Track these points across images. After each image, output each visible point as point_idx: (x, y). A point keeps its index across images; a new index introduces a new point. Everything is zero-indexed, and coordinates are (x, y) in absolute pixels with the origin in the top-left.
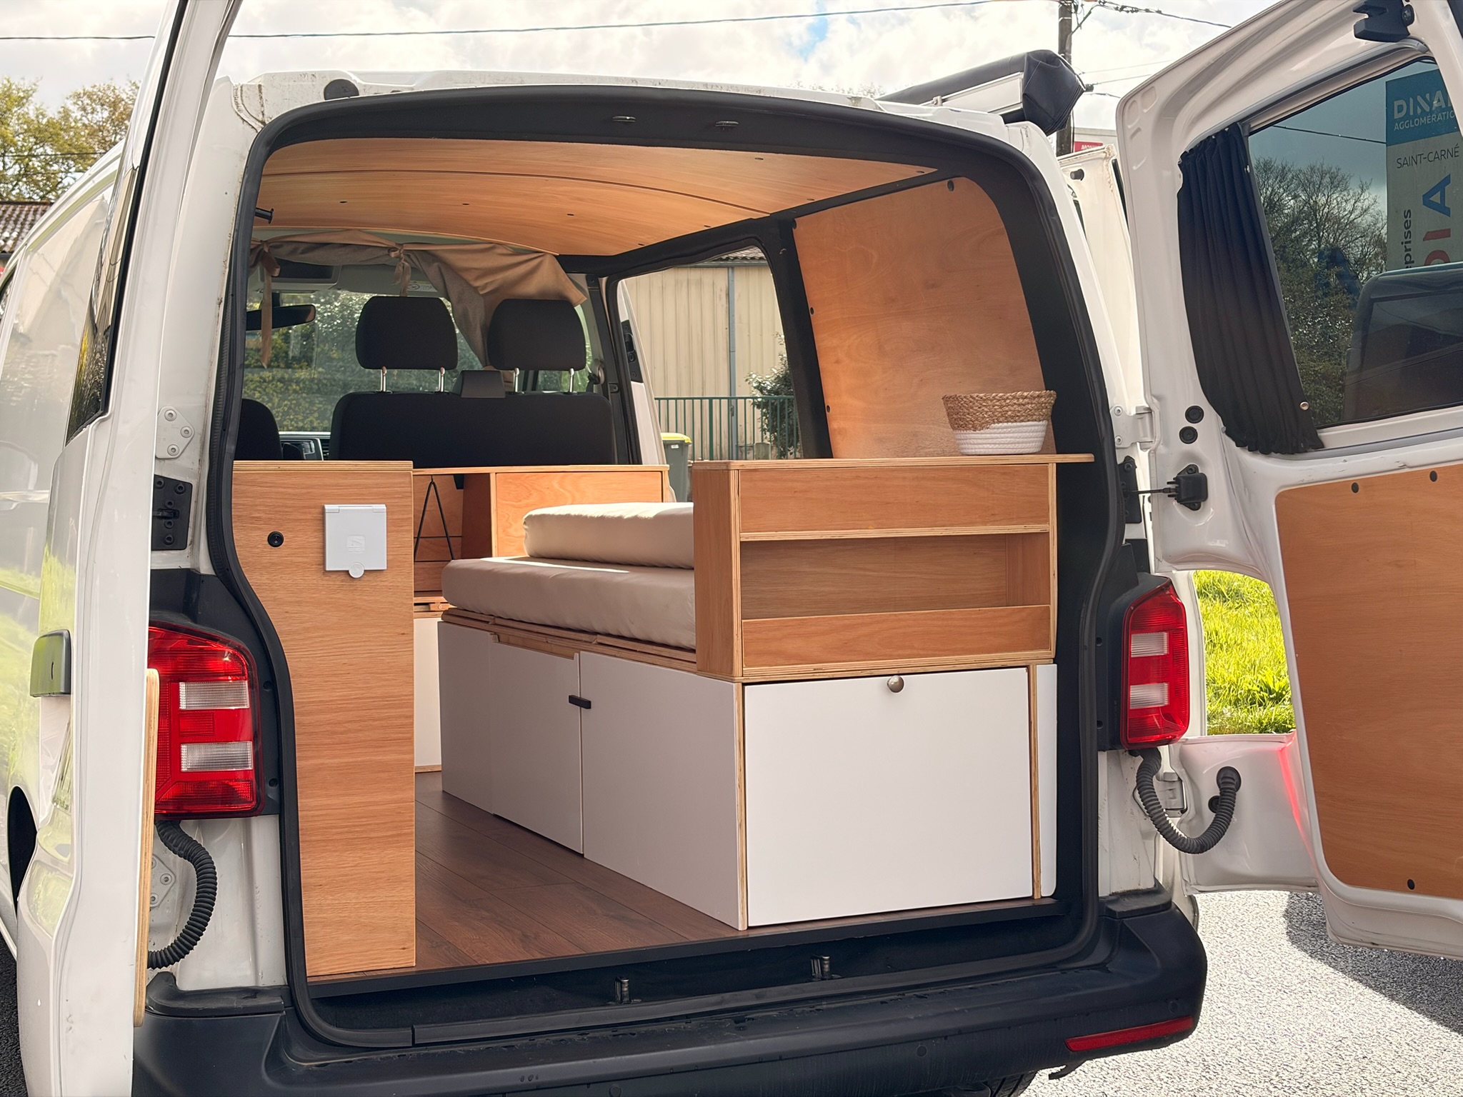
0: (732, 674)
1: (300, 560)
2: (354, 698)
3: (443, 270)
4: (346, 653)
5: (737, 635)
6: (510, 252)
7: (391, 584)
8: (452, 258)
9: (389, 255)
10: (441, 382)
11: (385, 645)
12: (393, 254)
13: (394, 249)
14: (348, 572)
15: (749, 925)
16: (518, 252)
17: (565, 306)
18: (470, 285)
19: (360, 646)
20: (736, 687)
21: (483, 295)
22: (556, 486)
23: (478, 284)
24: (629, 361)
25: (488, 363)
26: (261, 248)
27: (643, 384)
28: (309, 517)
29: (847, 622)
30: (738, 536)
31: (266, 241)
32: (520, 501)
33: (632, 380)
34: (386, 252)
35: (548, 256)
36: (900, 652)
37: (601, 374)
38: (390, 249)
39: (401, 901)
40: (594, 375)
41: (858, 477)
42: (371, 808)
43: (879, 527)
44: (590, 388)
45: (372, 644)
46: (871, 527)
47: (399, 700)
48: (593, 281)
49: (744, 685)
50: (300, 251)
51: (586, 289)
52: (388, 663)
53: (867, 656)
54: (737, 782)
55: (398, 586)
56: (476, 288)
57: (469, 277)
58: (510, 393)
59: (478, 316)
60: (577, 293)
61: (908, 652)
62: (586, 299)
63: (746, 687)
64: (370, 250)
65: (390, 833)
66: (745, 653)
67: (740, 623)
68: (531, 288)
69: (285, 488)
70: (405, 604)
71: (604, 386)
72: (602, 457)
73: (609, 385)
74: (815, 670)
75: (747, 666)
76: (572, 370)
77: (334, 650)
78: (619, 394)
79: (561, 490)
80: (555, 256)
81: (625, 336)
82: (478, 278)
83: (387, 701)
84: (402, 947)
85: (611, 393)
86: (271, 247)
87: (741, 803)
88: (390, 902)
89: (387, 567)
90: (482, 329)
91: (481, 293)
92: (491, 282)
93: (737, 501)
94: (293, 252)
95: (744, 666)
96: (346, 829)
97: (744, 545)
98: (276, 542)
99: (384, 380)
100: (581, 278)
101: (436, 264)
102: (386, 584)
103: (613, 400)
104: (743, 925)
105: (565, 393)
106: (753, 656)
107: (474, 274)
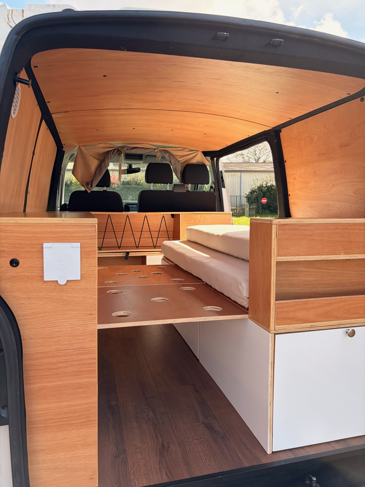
0: (269, 328)
1: (30, 274)
2: (63, 350)
3: (170, 155)
4: (57, 325)
5: (273, 309)
6: (189, 150)
7: (84, 287)
8: (173, 152)
9: (155, 151)
10: (168, 187)
11: (80, 321)
12: (156, 151)
13: (156, 149)
14: (57, 281)
15: (273, 451)
16: (191, 151)
17: (203, 166)
18: (177, 160)
19: (66, 322)
20: (271, 336)
21: (181, 163)
22: (199, 218)
23: (179, 160)
24: (222, 182)
25: (182, 182)
26: (118, 148)
27: (225, 189)
28: (35, 250)
29: (328, 302)
30: (275, 259)
31: (120, 147)
32: (189, 222)
33: (222, 188)
34: (154, 150)
35: (200, 151)
36: (353, 316)
37: (214, 186)
38: (155, 149)
39: (90, 455)
40: (212, 186)
41: (337, 228)
42: (72, 408)
43: (346, 253)
44: (210, 190)
45: (73, 320)
46: (342, 254)
47: (88, 350)
48: (212, 159)
49: (275, 334)
50: (129, 149)
51: (210, 161)
52: (82, 330)
53: (337, 318)
54: (269, 383)
55: (88, 288)
56: (179, 161)
57: (177, 158)
58: (188, 191)
59: (179, 169)
60: (207, 162)
61: (356, 316)
62: (210, 164)
63: (276, 336)
64: (149, 149)
65: (83, 421)
66: (277, 319)
67: (274, 303)
68: (194, 161)
69: (19, 233)
70: (92, 298)
71: (214, 189)
72: (213, 209)
73: (216, 189)
74: (311, 326)
75: (277, 325)
76: (205, 184)
77: (51, 324)
78: (218, 191)
79: (200, 219)
80: (202, 152)
81: (221, 175)
82: (180, 158)
83: (82, 351)
84: (90, 478)
85: (216, 191)
86: (121, 148)
87: (271, 393)
88: (83, 456)
89: (81, 278)
90: (180, 173)
91: (181, 162)
92: (184, 159)
93: (275, 240)
94: (128, 149)
95: (276, 325)
96: (58, 420)
97: (279, 263)
98: (14, 264)
99: (152, 187)
100: (209, 158)
101: (168, 154)
102: (81, 287)
103: (216, 194)
104: (270, 452)
105: (203, 191)
106: (280, 320)
107: (179, 157)
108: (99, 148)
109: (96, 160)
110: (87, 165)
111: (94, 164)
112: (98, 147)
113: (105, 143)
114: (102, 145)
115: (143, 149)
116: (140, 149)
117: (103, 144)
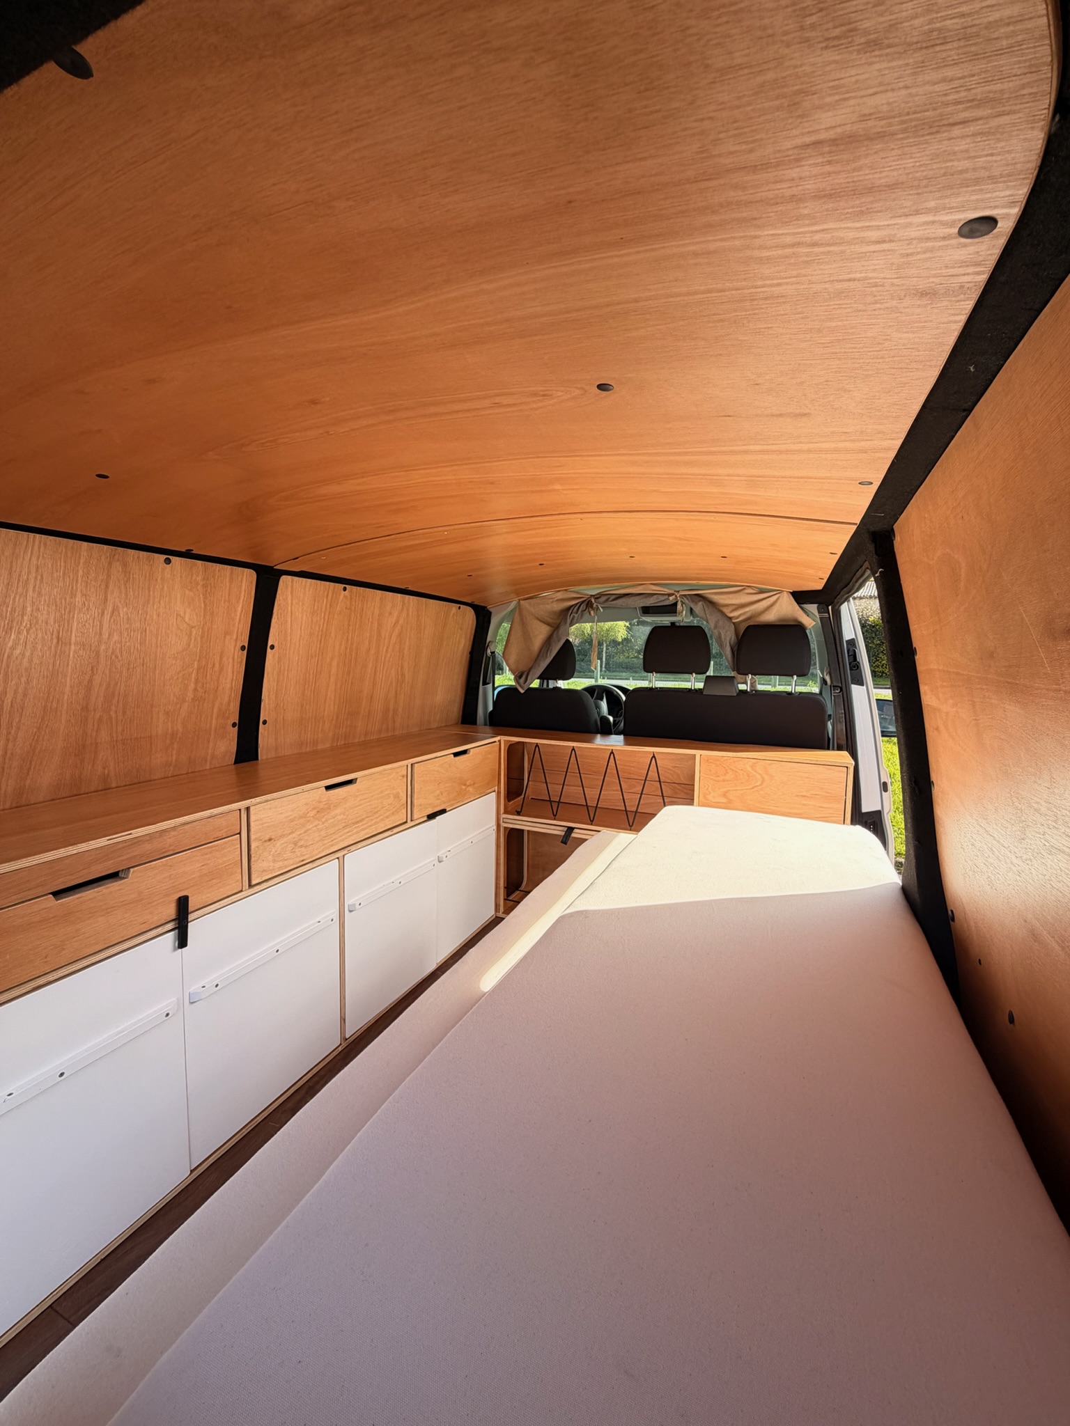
3: (707, 607)
6: (755, 592)
8: (716, 598)
9: (669, 599)
10: (694, 682)
12: (671, 598)
13: (673, 594)
16: (762, 591)
17: (799, 628)
18: (727, 616)
21: (736, 623)
22: (749, 769)
23: (733, 615)
25: (732, 669)
26: (590, 599)
27: (864, 687)
31: (594, 595)
33: (852, 683)
35: (785, 593)
37: (828, 678)
38: (670, 595)
48: (822, 609)
50: (610, 599)
51: (816, 615)
56: (730, 618)
57: (726, 610)
58: (743, 692)
59: (729, 636)
60: (810, 619)
62: (817, 624)
64: (655, 596)
68: (771, 617)
73: (832, 687)
76: (795, 677)
78: (841, 694)
81: (849, 650)
82: (734, 611)
90: (731, 646)
91: (735, 621)
92: (743, 614)
99: (653, 680)
100: (813, 608)
101: (700, 603)
105: (788, 694)
107: (731, 608)
108: (553, 602)
109: (546, 626)
110: (527, 637)
111: (540, 633)
112: (551, 600)
113: (566, 590)
114: (560, 595)
115: (642, 596)
116: (633, 598)
117: (561, 592)
